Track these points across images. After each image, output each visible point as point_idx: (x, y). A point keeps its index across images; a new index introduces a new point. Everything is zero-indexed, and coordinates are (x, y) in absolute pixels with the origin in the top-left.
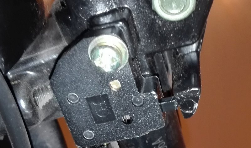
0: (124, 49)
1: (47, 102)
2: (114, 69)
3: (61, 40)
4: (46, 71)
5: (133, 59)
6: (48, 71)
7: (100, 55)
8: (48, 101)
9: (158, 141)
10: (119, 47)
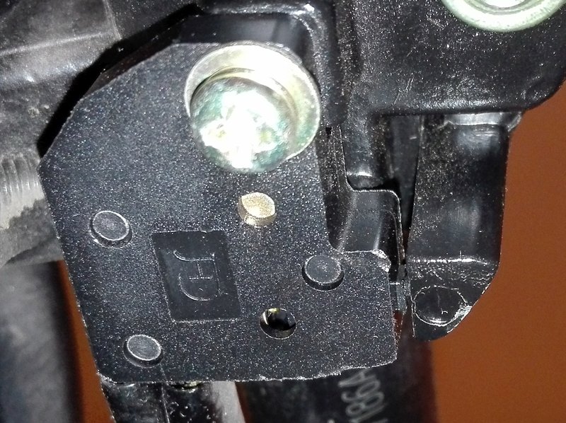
0: (309, 102)
1: (26, 209)
2: (262, 166)
3: (102, 18)
4: (38, 112)
5: (328, 130)
6: (44, 112)
7: (224, 112)
8: (31, 205)
9: (359, 378)
10: (292, 93)
